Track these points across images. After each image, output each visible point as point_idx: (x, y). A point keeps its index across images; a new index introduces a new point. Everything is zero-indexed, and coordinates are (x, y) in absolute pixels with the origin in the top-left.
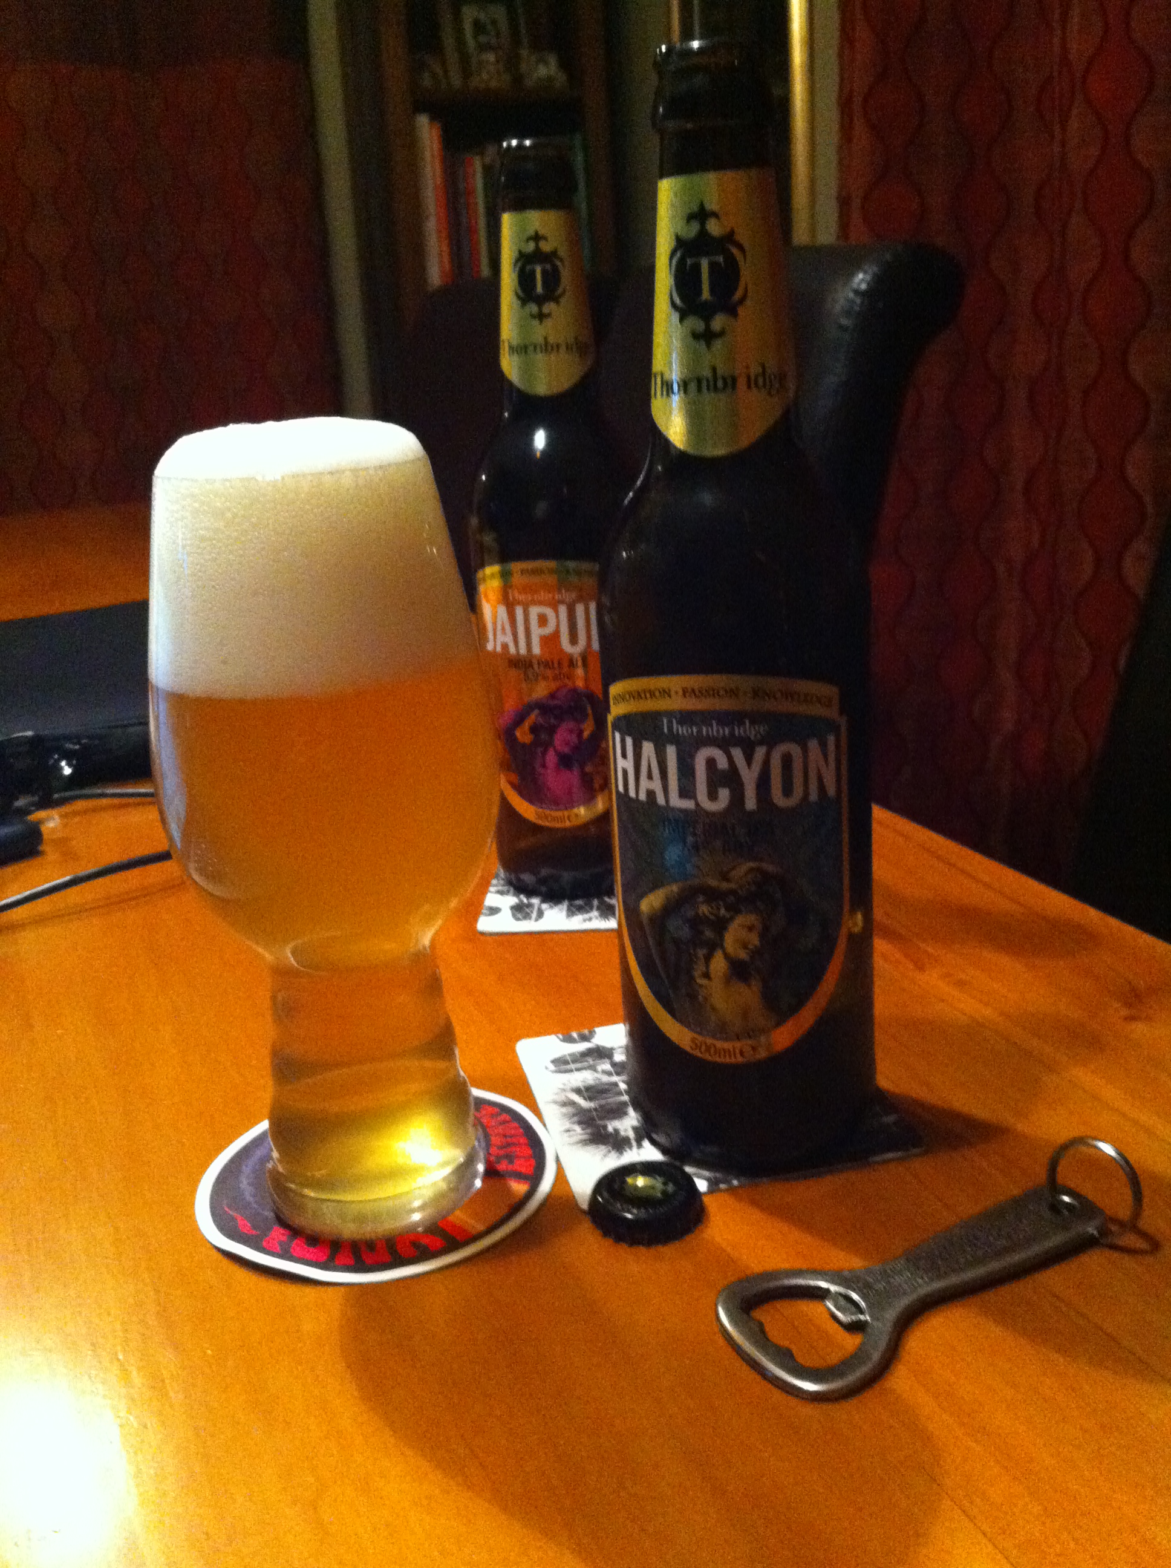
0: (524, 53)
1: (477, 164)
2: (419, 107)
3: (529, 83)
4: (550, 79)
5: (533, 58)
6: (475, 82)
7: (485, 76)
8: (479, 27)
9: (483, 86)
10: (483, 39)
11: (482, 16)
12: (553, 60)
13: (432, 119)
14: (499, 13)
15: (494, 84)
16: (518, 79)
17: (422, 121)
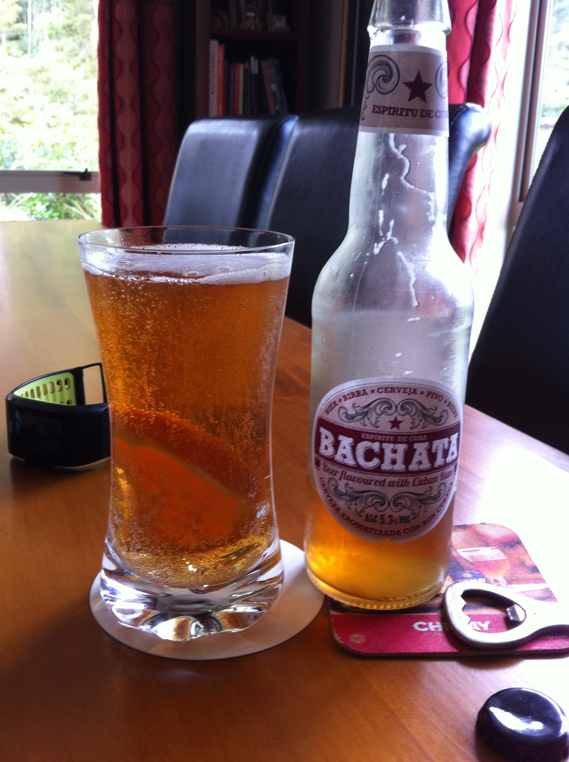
0: (269, 14)
1: (241, 68)
2: (213, 37)
3: (271, 30)
5: (274, 18)
6: (242, 26)
7: (248, 24)
9: (247, 29)
10: (249, 6)
13: (220, 43)
15: (252, 28)
16: (265, 28)
17: (214, 45)
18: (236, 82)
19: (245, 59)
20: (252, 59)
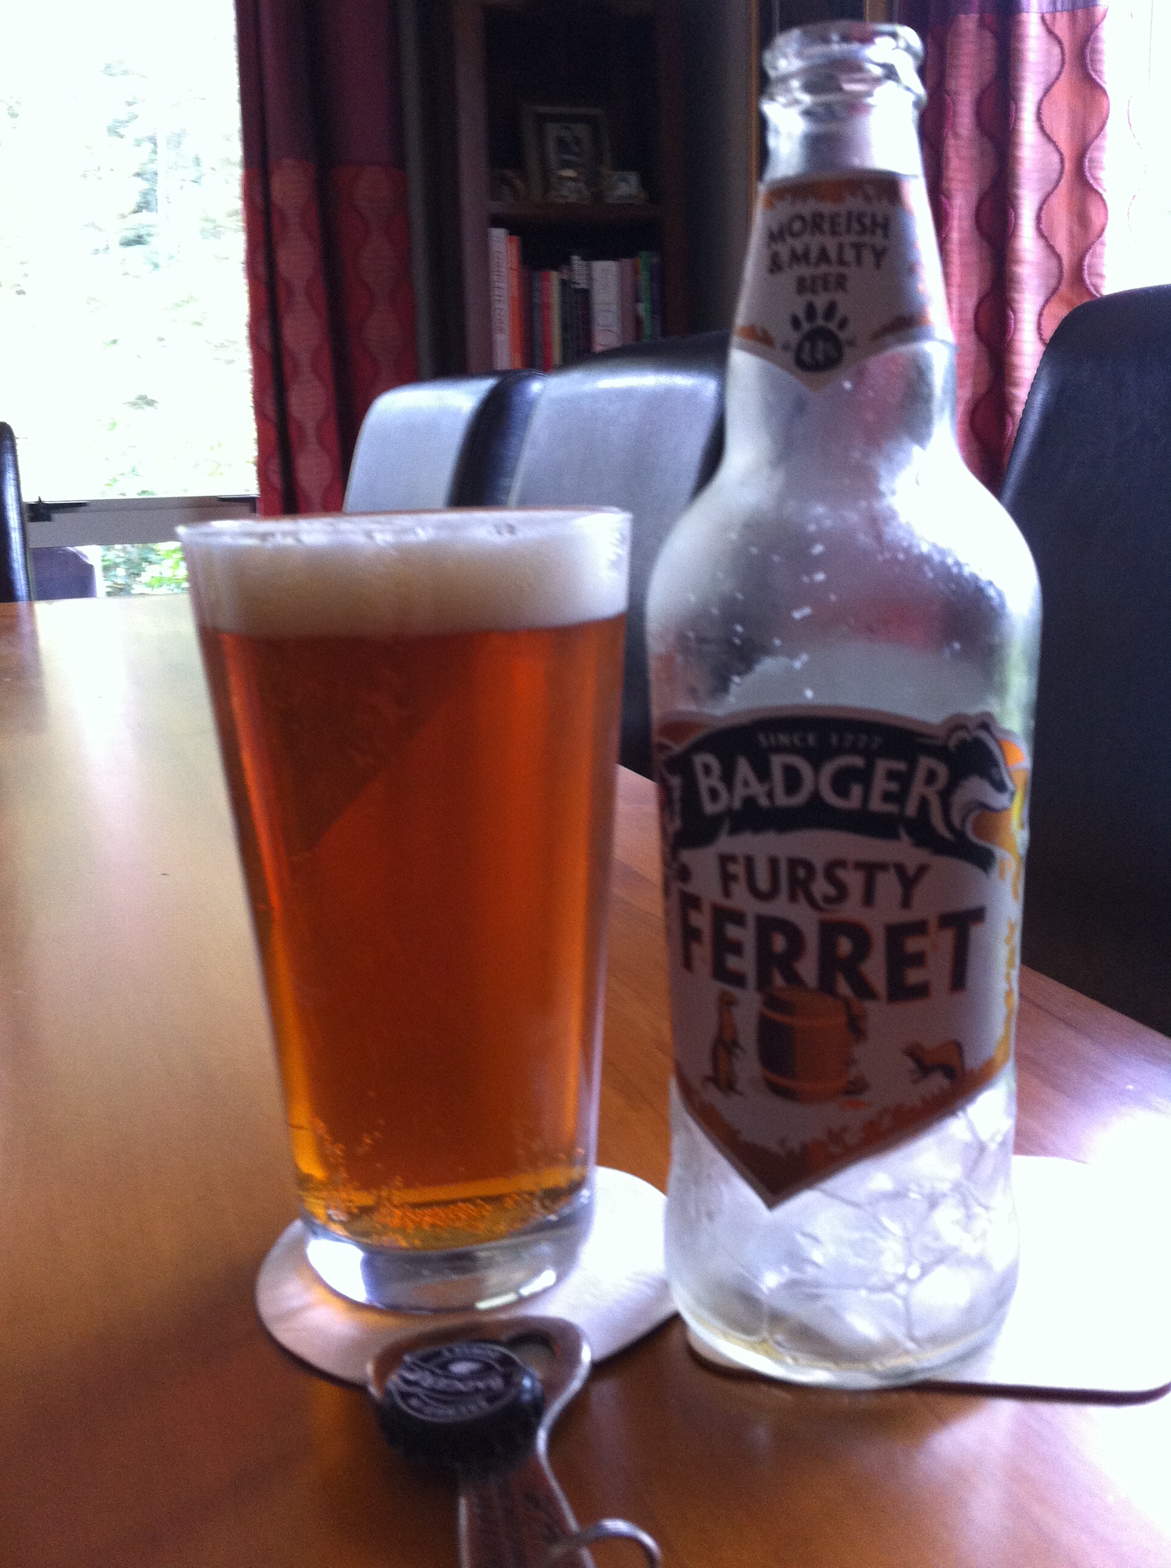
0: (605, 170)
2: (497, 221)
3: (609, 201)
4: (631, 196)
5: (615, 176)
6: (552, 196)
7: (564, 192)
8: (561, 143)
9: (561, 201)
10: (566, 157)
11: (565, 134)
12: (633, 178)
13: (511, 233)
14: (582, 131)
15: (572, 198)
16: (598, 198)
17: (499, 235)
18: (547, 306)
19: (561, 261)
20: (576, 260)
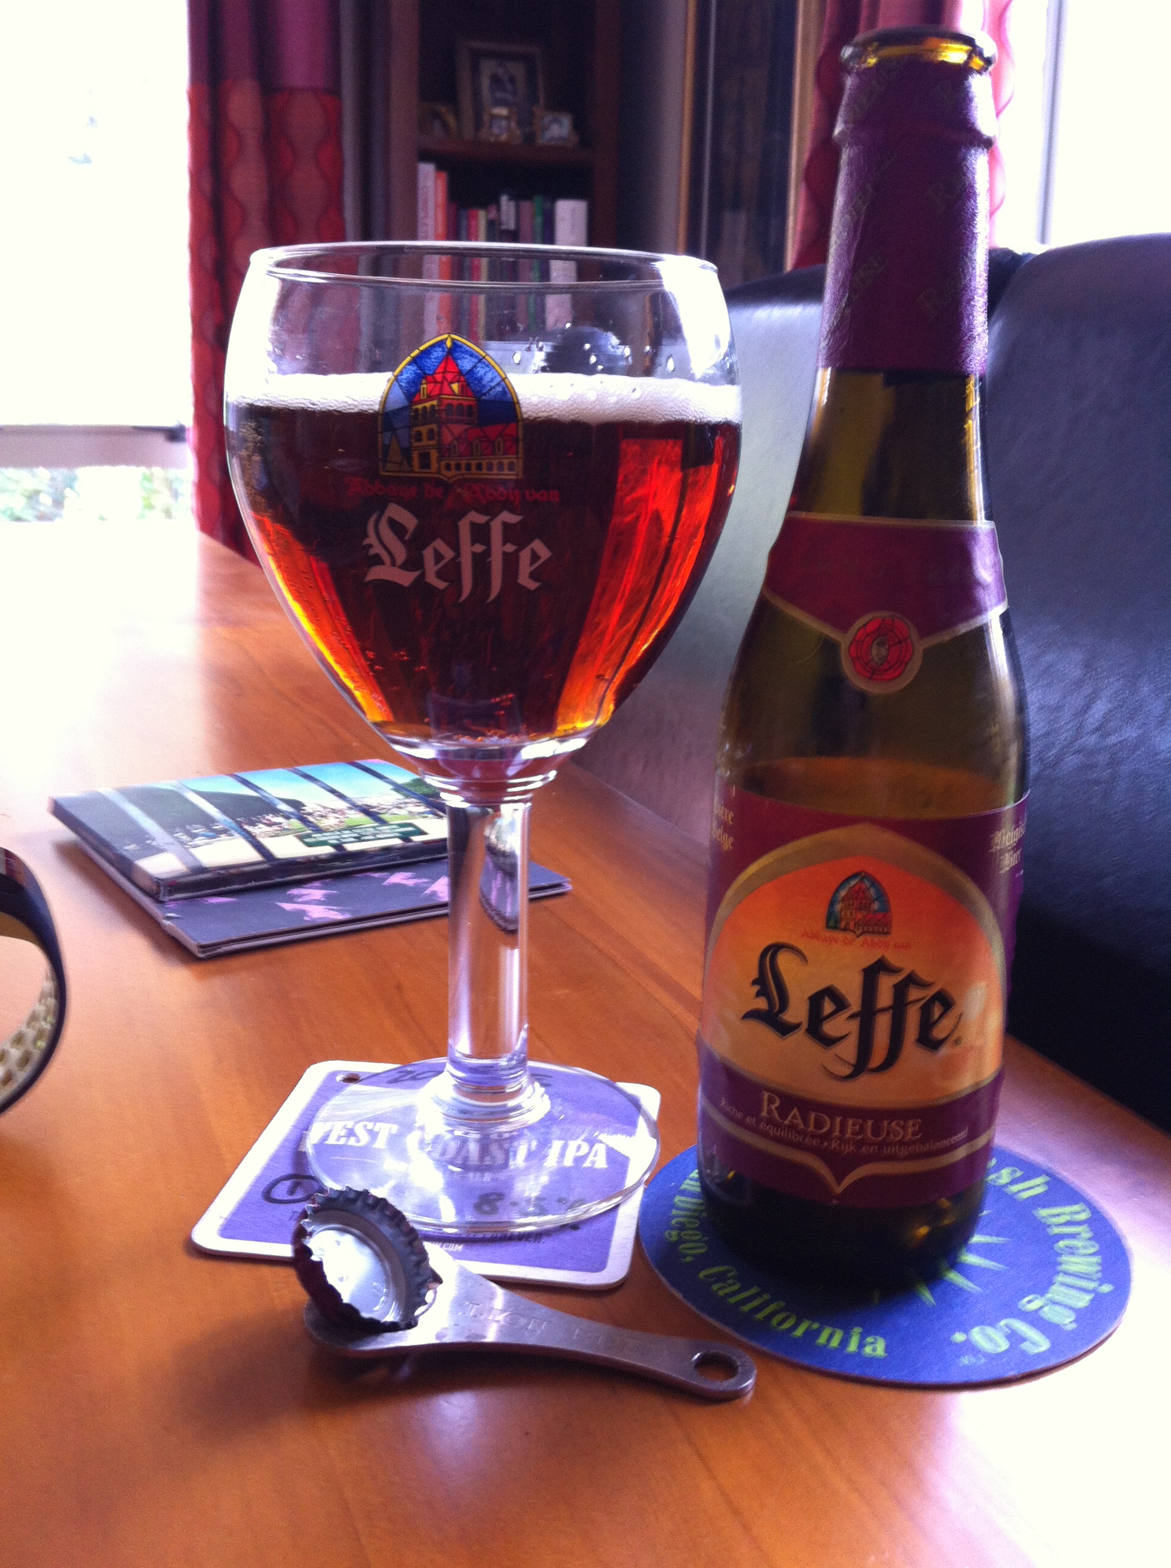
0: (538, 111)
1: (482, 218)
2: (425, 156)
3: (540, 142)
4: (563, 139)
5: (548, 118)
6: (484, 133)
7: (496, 130)
8: (496, 80)
9: (492, 139)
10: (499, 95)
11: (500, 72)
12: (567, 121)
13: (439, 168)
14: (518, 70)
15: (504, 137)
16: (530, 138)
17: (427, 172)
19: (490, 200)
20: (504, 199)
